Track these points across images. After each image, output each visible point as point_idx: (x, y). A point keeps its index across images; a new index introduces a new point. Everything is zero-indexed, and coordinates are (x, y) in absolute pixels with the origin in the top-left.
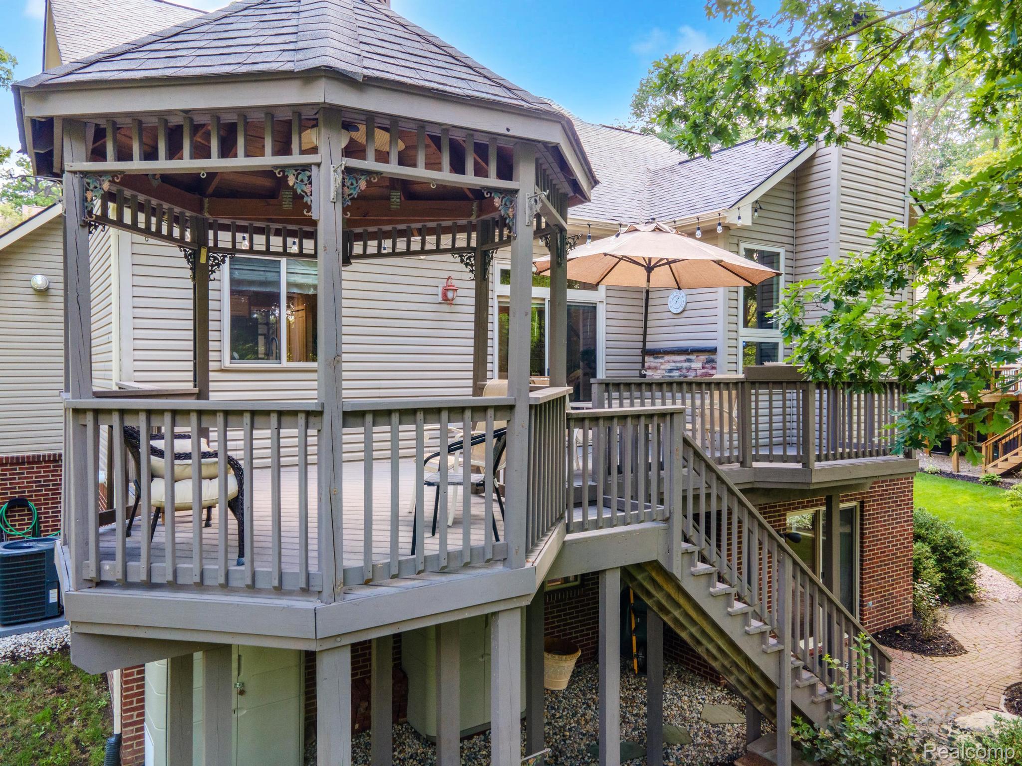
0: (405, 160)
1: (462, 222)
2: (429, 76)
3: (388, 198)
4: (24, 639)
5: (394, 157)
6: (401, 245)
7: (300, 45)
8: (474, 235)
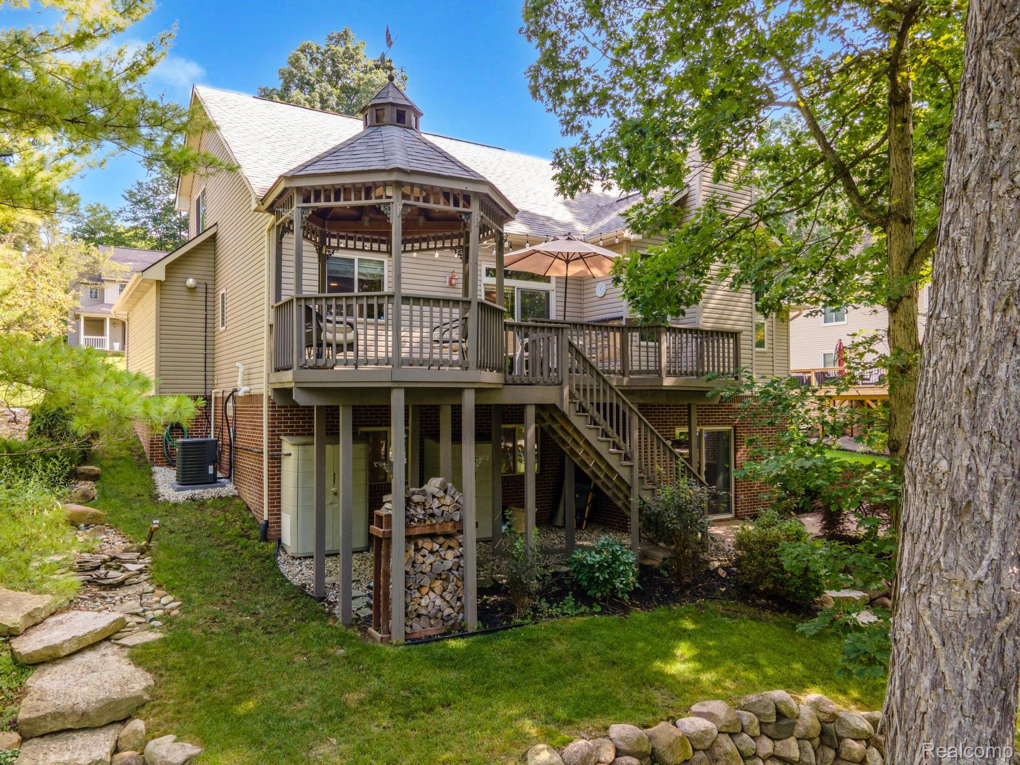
0: (426, 200)
1: (456, 232)
2: (435, 168)
3: (417, 220)
4: (197, 492)
5: (421, 199)
6: (424, 246)
7: (386, 158)
8: (462, 240)
